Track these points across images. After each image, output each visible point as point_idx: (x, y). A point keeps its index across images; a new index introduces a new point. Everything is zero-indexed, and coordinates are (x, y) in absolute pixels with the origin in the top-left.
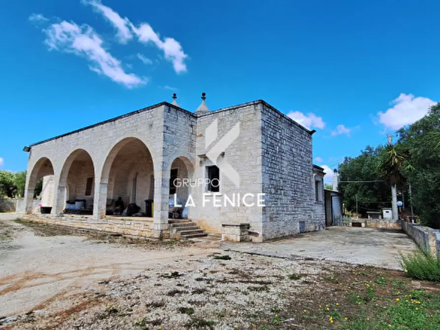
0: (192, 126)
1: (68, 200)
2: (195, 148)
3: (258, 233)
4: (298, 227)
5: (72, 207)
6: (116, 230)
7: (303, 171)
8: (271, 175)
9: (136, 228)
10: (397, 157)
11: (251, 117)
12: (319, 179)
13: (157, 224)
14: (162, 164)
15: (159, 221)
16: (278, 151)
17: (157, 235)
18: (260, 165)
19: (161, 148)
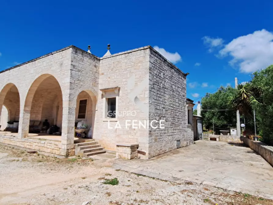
0: (95, 66)
1: (9, 121)
2: (98, 84)
3: (145, 152)
4: (176, 145)
5: (11, 126)
6: (34, 147)
7: (180, 102)
8: (156, 106)
9: (48, 147)
10: (245, 94)
11: (141, 59)
12: (190, 109)
13: (65, 145)
14: (69, 96)
15: (66, 142)
16: (162, 87)
17: (64, 153)
18: (147, 98)
19: (68, 83)
